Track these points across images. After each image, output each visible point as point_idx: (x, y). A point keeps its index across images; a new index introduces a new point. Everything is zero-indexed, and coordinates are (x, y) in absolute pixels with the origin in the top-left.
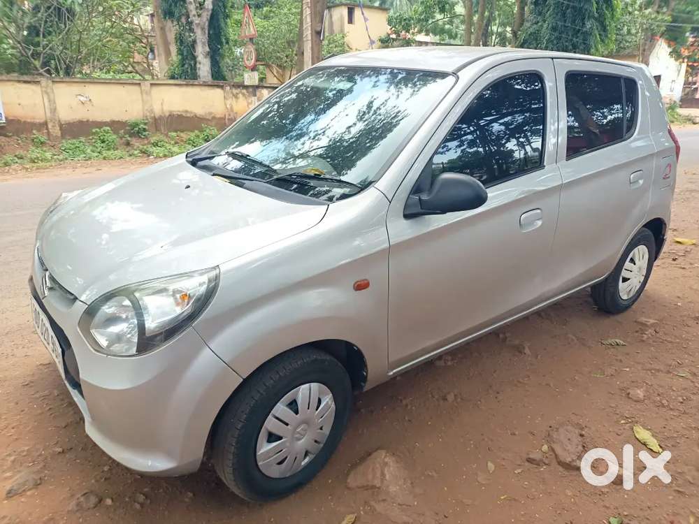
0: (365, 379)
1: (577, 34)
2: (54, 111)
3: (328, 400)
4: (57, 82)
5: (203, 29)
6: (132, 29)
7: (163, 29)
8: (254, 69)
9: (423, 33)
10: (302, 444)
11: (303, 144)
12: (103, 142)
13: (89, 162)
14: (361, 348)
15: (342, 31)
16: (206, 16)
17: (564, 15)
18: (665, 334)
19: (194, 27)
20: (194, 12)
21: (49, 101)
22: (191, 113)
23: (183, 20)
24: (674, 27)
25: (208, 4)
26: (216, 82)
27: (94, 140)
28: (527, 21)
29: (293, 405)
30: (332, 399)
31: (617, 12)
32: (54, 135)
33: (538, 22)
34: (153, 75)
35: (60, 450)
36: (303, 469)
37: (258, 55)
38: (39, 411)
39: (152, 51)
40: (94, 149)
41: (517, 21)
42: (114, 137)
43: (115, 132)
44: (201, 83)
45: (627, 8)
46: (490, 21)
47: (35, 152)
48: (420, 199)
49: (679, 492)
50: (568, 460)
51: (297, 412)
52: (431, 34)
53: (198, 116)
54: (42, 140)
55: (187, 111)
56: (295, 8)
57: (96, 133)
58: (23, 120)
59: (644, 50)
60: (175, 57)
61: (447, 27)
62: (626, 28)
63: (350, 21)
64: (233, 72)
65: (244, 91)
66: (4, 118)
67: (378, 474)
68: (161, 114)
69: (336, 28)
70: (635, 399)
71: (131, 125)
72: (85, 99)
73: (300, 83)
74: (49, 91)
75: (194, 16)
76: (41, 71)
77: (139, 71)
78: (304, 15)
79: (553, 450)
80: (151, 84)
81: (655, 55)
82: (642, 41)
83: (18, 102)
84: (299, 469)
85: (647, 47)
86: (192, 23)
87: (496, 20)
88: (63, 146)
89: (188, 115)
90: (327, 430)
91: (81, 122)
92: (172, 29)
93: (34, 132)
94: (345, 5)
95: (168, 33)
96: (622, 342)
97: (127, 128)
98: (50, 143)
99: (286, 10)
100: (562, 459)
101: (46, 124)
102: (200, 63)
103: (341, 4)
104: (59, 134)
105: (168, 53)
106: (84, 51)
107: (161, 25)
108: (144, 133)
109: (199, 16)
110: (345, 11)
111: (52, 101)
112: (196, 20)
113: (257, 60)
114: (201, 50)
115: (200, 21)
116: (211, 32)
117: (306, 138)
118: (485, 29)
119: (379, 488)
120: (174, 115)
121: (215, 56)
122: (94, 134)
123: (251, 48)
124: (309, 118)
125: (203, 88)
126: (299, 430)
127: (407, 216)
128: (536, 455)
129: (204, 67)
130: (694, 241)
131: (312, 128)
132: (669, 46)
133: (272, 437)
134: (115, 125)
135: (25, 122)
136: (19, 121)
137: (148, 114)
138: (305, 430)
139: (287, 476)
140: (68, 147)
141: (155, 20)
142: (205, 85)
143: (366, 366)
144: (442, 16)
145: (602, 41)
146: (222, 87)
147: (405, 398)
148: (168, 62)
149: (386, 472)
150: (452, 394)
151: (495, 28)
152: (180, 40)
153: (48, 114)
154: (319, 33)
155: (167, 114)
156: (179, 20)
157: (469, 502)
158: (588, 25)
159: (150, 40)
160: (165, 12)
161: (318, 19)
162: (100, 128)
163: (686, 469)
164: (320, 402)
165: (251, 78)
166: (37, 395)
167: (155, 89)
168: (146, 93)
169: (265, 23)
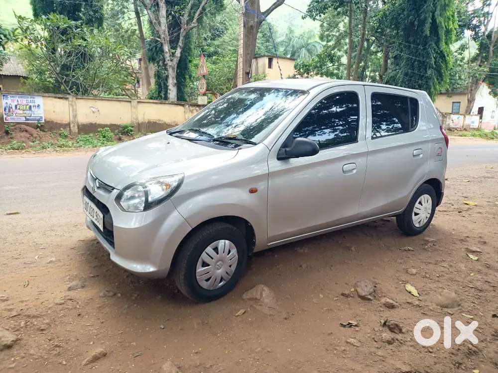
0: (254, 244)
1: (421, 78)
2: (75, 116)
3: (234, 251)
4: (79, 99)
5: (173, 69)
6: (127, 68)
7: (146, 68)
8: (204, 94)
9: (319, 76)
10: (220, 272)
11: (228, 130)
12: (104, 137)
13: (96, 148)
14: (253, 225)
15: (264, 73)
16: (176, 61)
17: (413, 65)
18: (439, 247)
19: (168, 67)
20: (169, 58)
21: (73, 110)
22: (162, 121)
23: (161, 63)
24: (493, 75)
25: (178, 54)
26: (180, 102)
27: (98, 136)
28: (390, 69)
29: (216, 249)
30: (236, 252)
31: (450, 64)
32: (74, 131)
33: (397, 70)
34: (137, 97)
35: (93, 276)
36: (219, 288)
37: (208, 86)
38: (80, 260)
39: (138, 82)
40: (99, 141)
41: (383, 69)
42: (112, 134)
43: (113, 131)
44: (170, 102)
45: (456, 62)
46: (364, 69)
47: (62, 141)
48: (285, 150)
49: (424, 313)
50: (364, 294)
51: (218, 253)
52: (324, 76)
53: (167, 123)
54: (66, 134)
55: (159, 120)
56: (234, 57)
57: (100, 132)
58: (55, 122)
59: (472, 90)
60: (153, 85)
61: (335, 71)
62: (457, 75)
63: (270, 66)
64: (191, 98)
65: (197, 108)
66: (43, 120)
67: (259, 293)
68: (143, 121)
69: (260, 70)
70: (410, 273)
71: (122, 127)
72: (95, 110)
73: (230, 97)
74: (74, 104)
75: (168, 60)
76: (69, 92)
77: (129, 94)
78: (239, 62)
79: (356, 290)
80: (138, 102)
81: (479, 93)
82: (470, 84)
83: (54, 110)
84: (217, 288)
85: (473, 88)
86: (167, 65)
87: (369, 68)
88: (78, 139)
89: (161, 122)
90: (233, 268)
91: (91, 124)
92: (153, 68)
93: (61, 129)
94: (267, 56)
95: (150, 72)
96: (412, 249)
97: (120, 129)
98: (71, 136)
99: (227, 59)
100: (360, 294)
101: (69, 124)
102: (170, 90)
103: (264, 56)
104: (77, 131)
105: (149, 83)
106: (97, 81)
107: (146, 66)
108: (131, 133)
109: (172, 60)
110: (266, 60)
111: (74, 110)
112: (170, 63)
113: (207, 90)
114: (171, 82)
115: (172, 64)
116: (178, 71)
117: (230, 127)
118: (361, 74)
119: (259, 300)
120: (151, 122)
121: (180, 86)
122: (99, 132)
123: (204, 81)
124: (233, 116)
125: (172, 105)
126: (218, 264)
127: (279, 159)
128: (347, 292)
129: (173, 93)
130: (476, 203)
131: (234, 121)
132: (489, 87)
133: (205, 264)
134: (113, 127)
135: (56, 123)
136: (52, 122)
137: (135, 121)
138: (222, 265)
139: (211, 289)
140: (82, 139)
141: (142, 63)
142: (173, 104)
143: (255, 237)
144: (332, 64)
145: (439, 83)
146: (183, 105)
147: (278, 265)
148: (148, 89)
149: (263, 293)
150: (305, 265)
151: (368, 73)
152: (158, 75)
153: (71, 118)
154: (248, 74)
155: (147, 122)
156: (158, 62)
157: (306, 309)
158: (429, 72)
159: (138, 75)
160: (150, 58)
161: (248, 65)
162: (103, 128)
163: (430, 304)
164: (229, 252)
165: (202, 100)
166: (78, 253)
167: (141, 105)
168: (134, 107)
169: (213, 66)
